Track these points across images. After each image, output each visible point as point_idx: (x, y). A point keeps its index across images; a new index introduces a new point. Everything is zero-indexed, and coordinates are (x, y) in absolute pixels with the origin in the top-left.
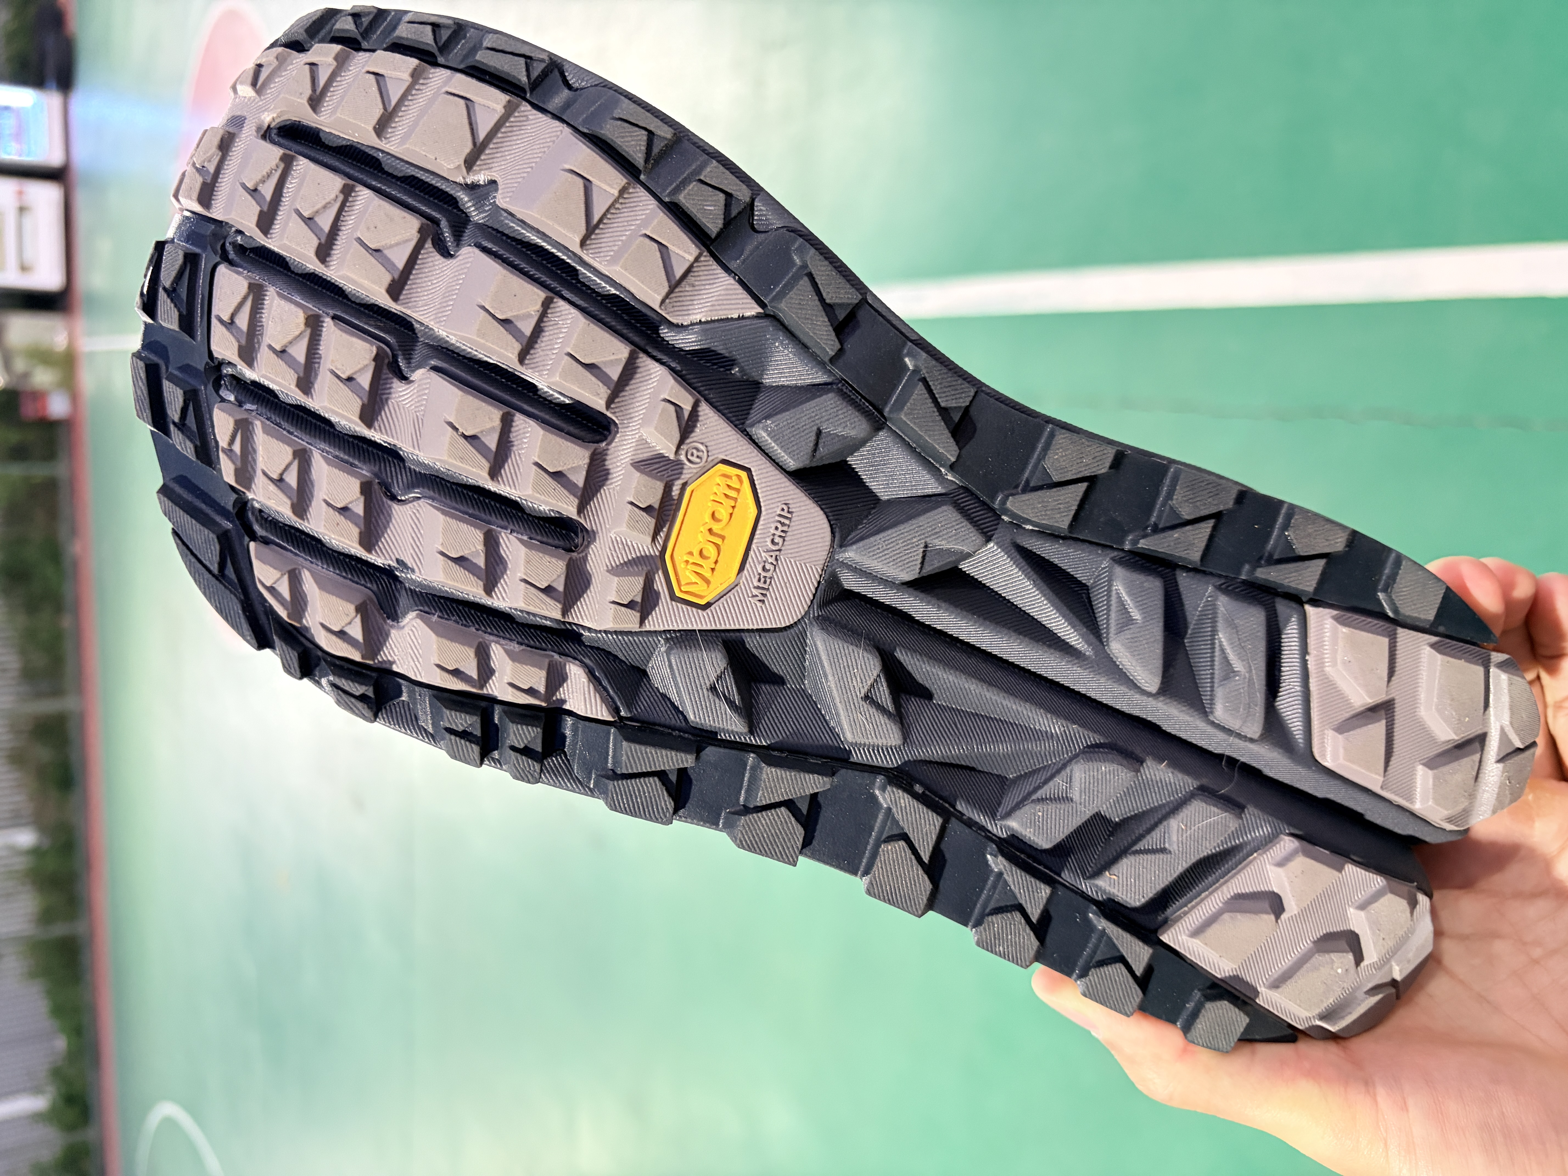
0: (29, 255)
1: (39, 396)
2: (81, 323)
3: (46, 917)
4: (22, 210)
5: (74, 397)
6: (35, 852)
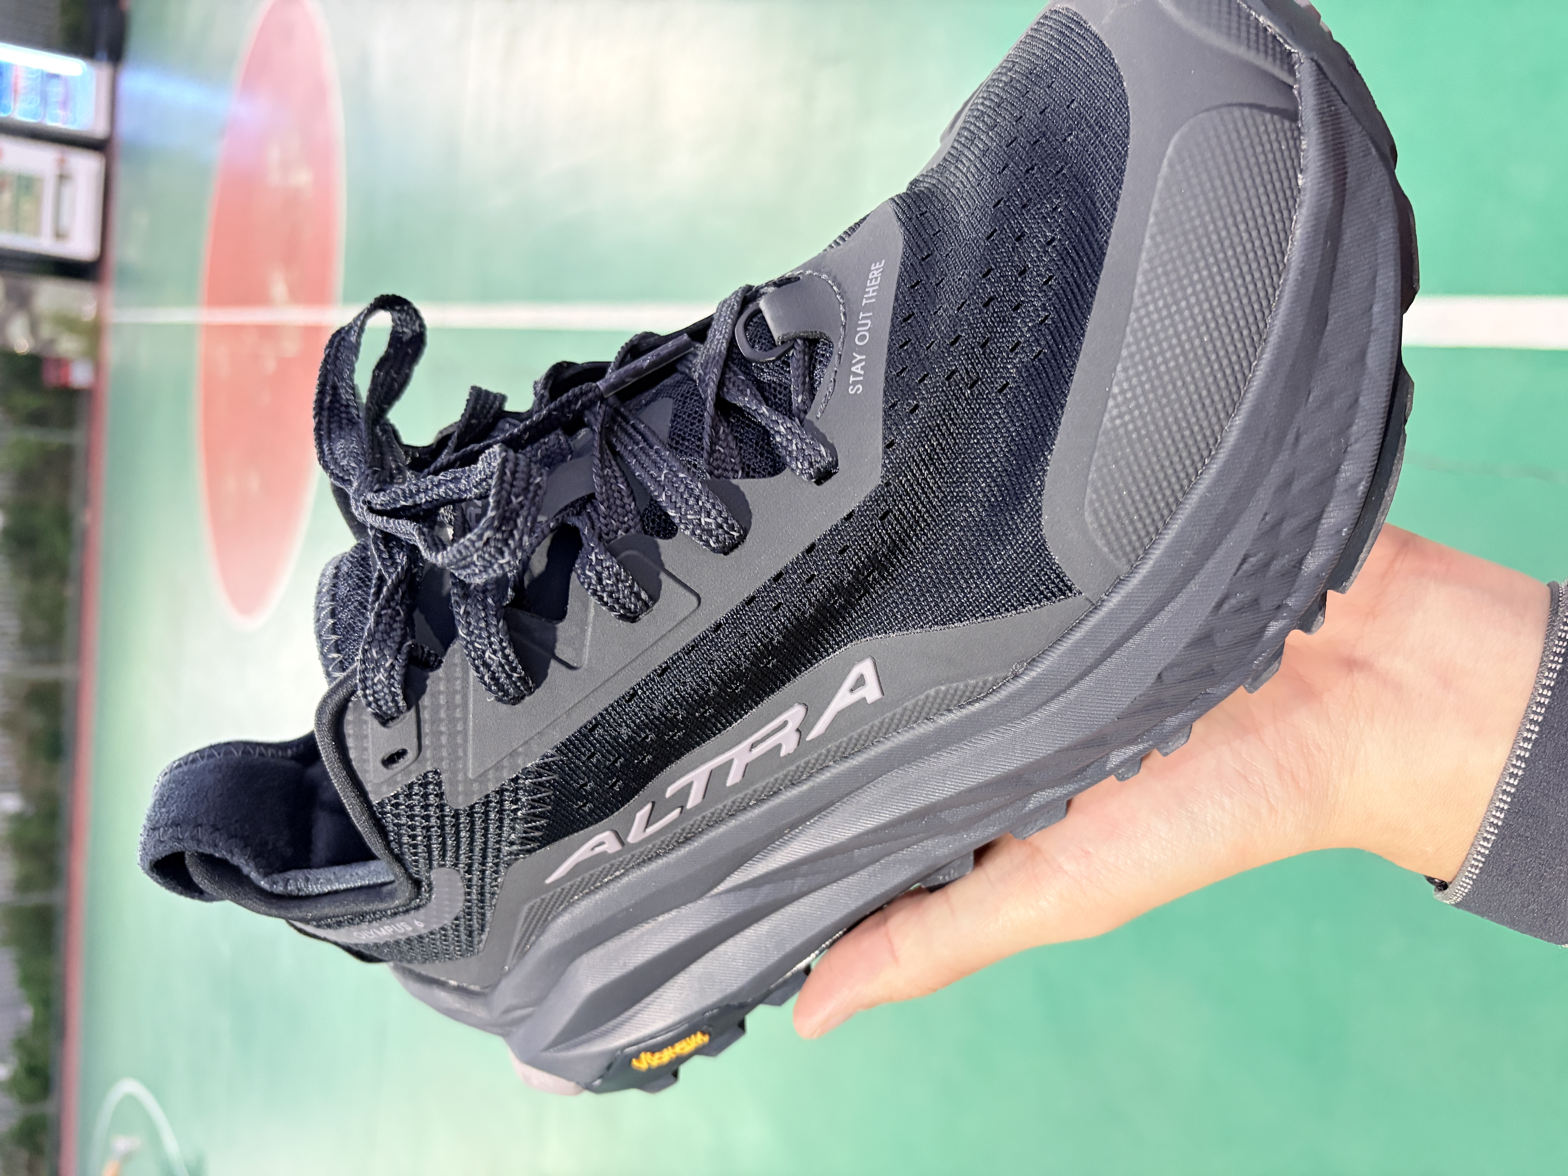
0: (65, 221)
1: (62, 363)
2: (111, 294)
3: (24, 885)
4: (62, 178)
5: (98, 367)
6: (18, 819)
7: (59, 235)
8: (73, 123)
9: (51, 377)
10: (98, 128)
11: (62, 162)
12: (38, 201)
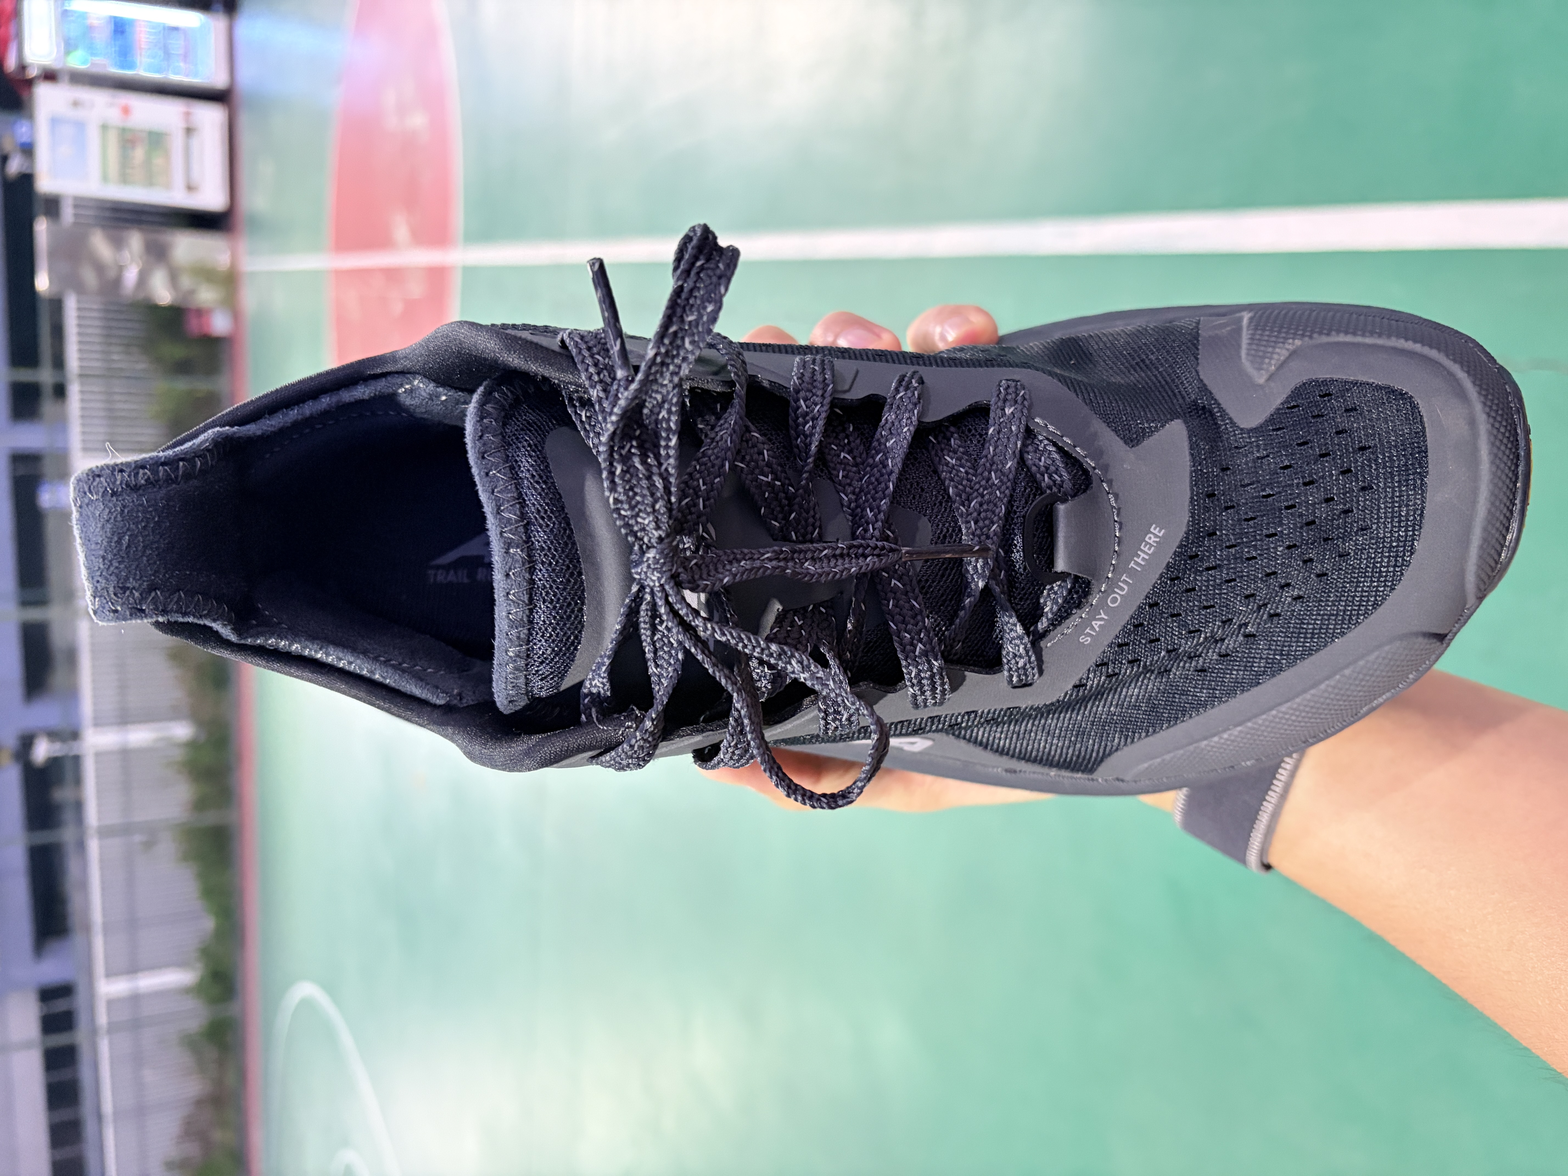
0: (196, 174)
1: (200, 313)
2: (244, 244)
3: (200, 805)
4: (189, 131)
5: (236, 315)
6: (192, 745)
7: (190, 188)
8: (196, 75)
9: (193, 326)
10: (218, 79)
11: (187, 114)
12: (167, 155)
